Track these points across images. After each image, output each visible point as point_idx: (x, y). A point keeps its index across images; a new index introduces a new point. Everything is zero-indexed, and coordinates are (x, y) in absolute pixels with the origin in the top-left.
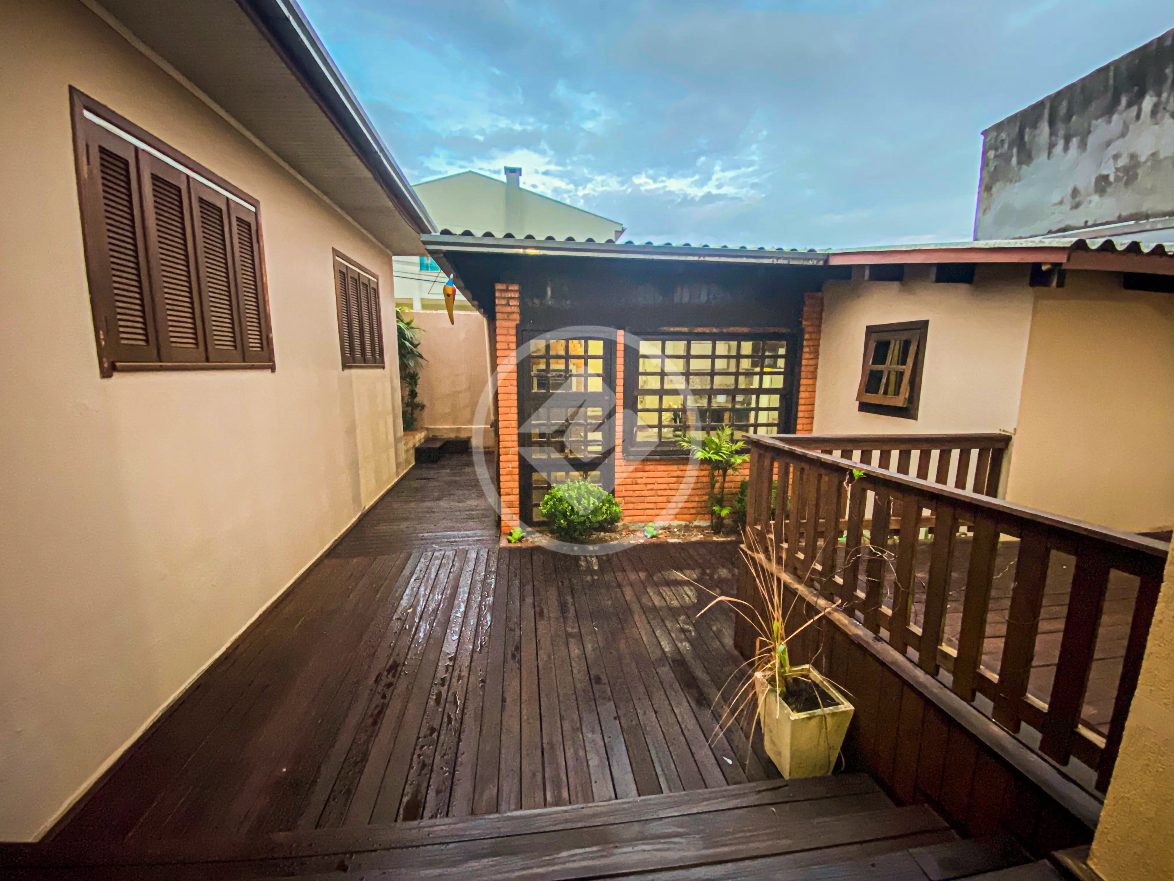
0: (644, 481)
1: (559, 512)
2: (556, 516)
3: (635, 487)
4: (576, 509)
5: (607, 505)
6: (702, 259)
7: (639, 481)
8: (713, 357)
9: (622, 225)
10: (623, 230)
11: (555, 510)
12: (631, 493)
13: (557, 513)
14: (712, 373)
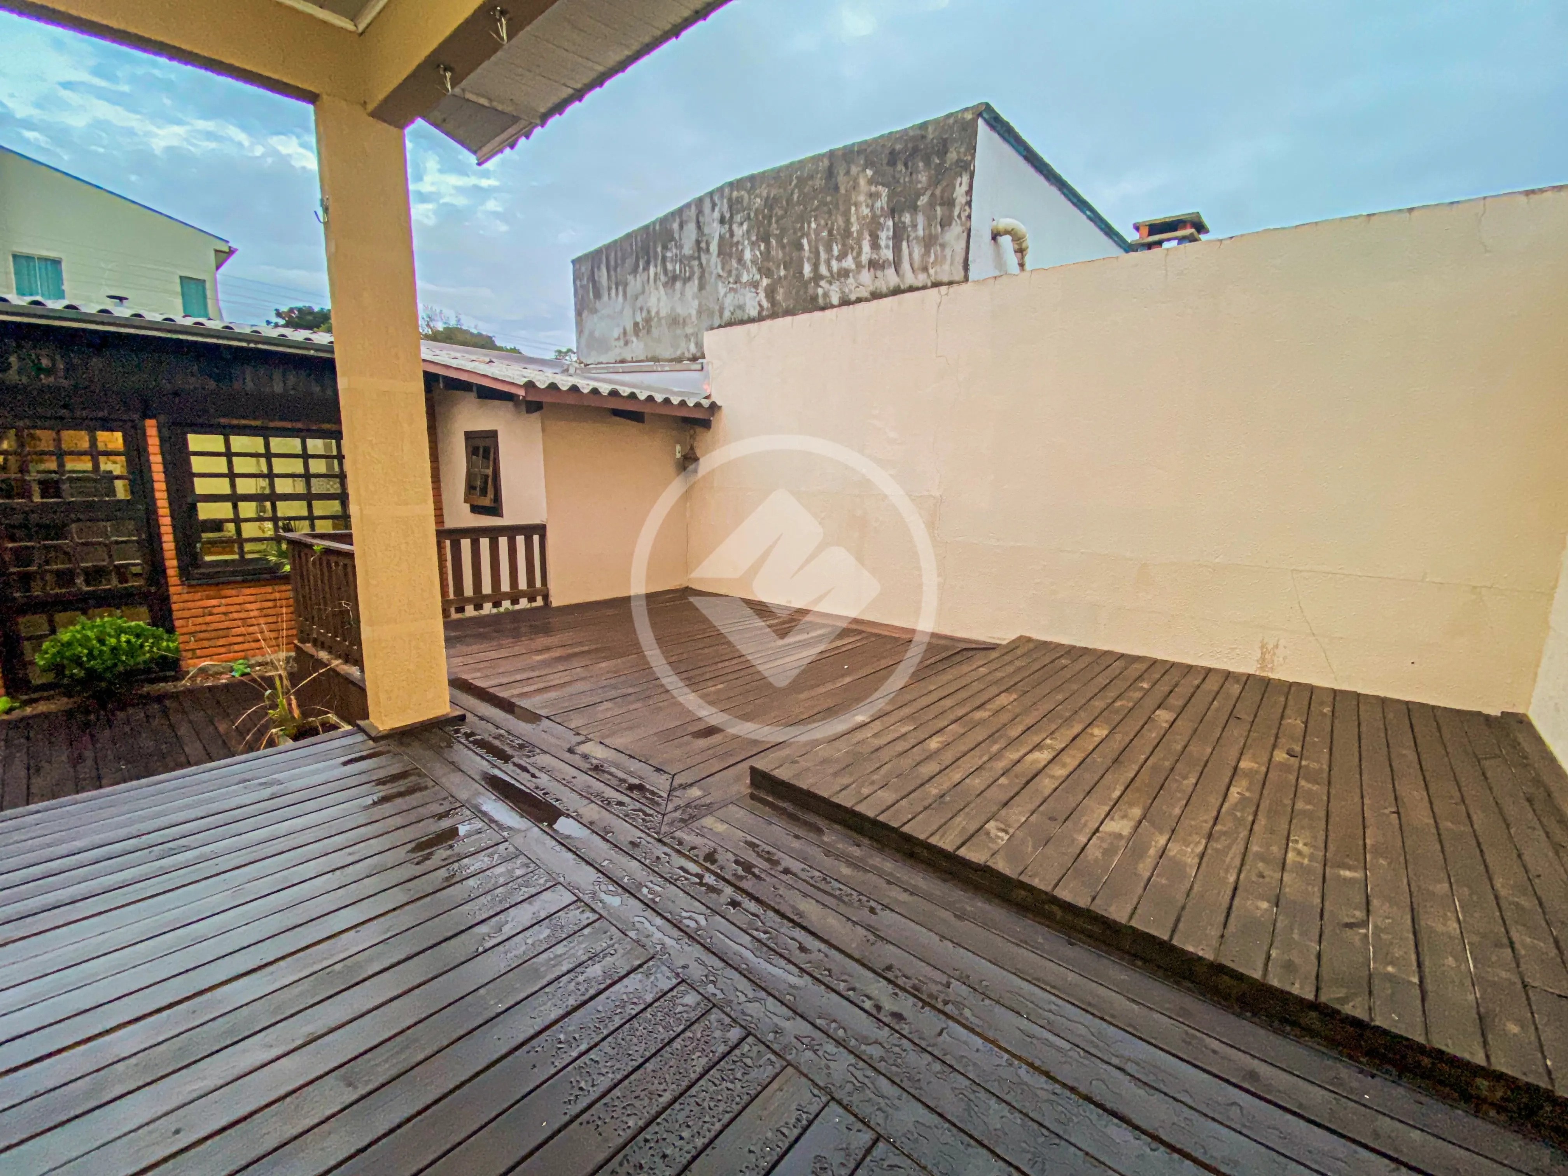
0: (223, 609)
1: (67, 658)
2: (63, 667)
3: (208, 619)
4: (96, 653)
5: (151, 641)
6: (252, 345)
7: (215, 610)
8: (305, 456)
9: (227, 242)
10: (231, 252)
11: (63, 658)
12: (204, 628)
13: (65, 662)
14: (307, 476)
